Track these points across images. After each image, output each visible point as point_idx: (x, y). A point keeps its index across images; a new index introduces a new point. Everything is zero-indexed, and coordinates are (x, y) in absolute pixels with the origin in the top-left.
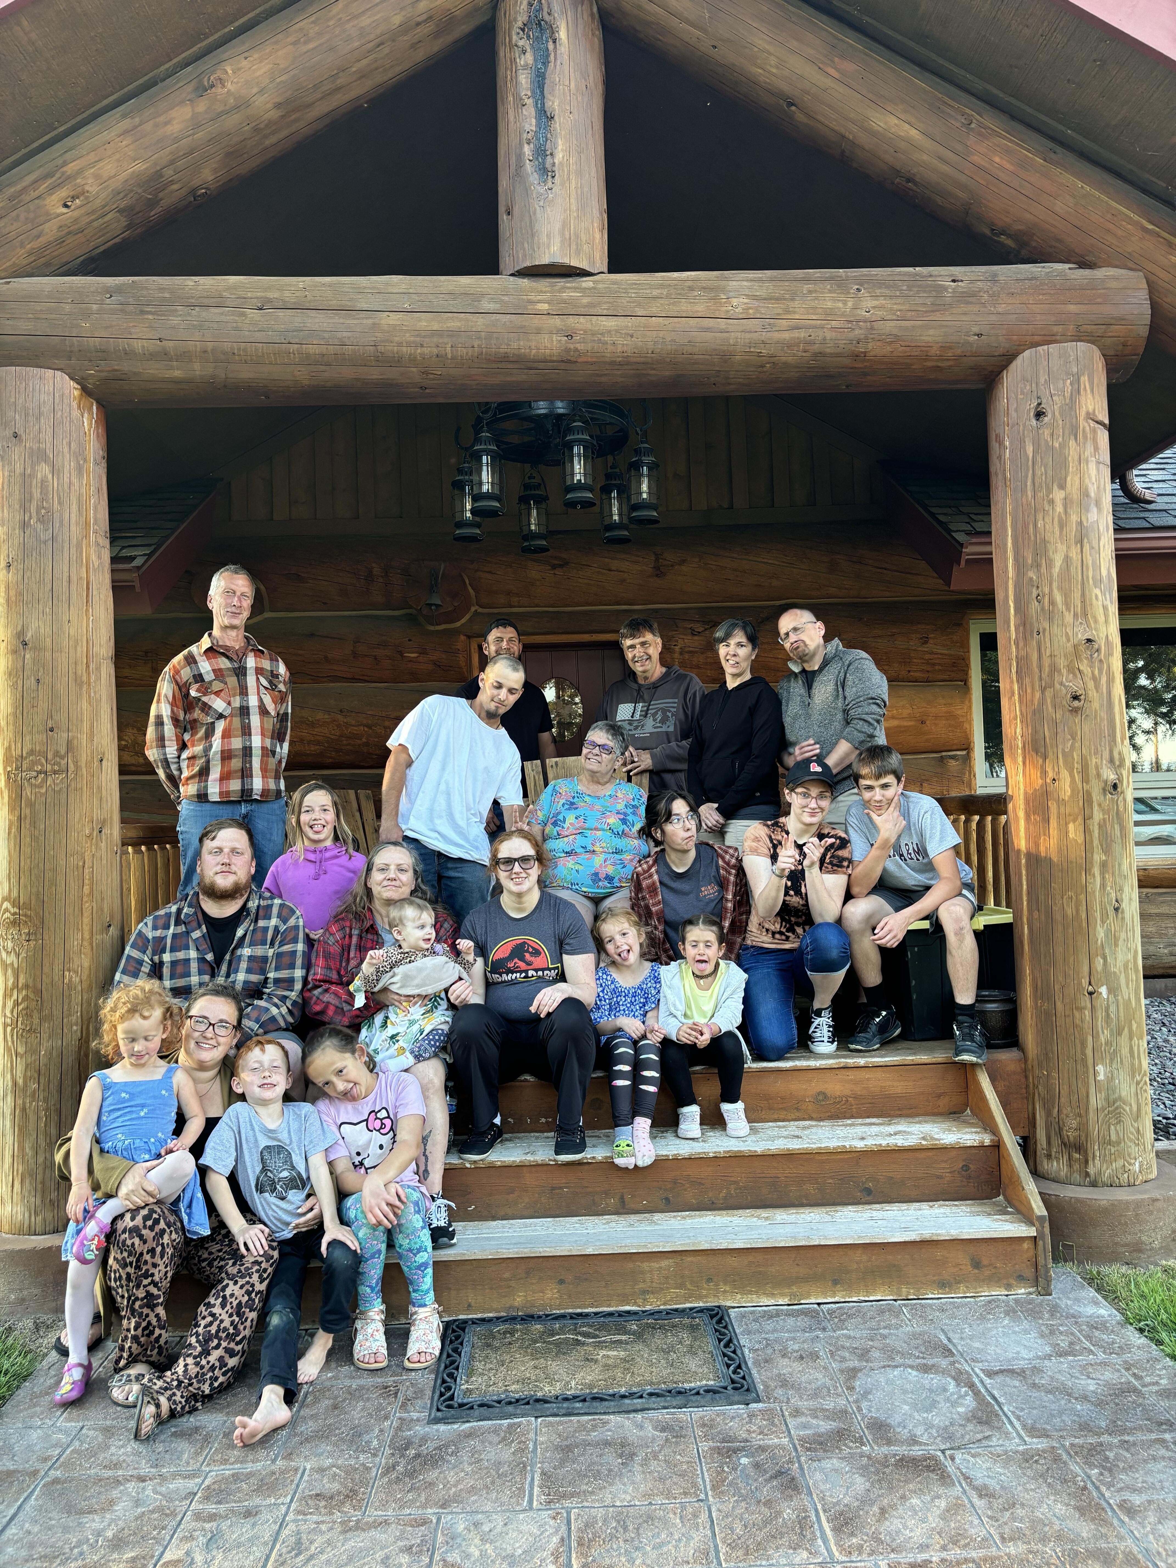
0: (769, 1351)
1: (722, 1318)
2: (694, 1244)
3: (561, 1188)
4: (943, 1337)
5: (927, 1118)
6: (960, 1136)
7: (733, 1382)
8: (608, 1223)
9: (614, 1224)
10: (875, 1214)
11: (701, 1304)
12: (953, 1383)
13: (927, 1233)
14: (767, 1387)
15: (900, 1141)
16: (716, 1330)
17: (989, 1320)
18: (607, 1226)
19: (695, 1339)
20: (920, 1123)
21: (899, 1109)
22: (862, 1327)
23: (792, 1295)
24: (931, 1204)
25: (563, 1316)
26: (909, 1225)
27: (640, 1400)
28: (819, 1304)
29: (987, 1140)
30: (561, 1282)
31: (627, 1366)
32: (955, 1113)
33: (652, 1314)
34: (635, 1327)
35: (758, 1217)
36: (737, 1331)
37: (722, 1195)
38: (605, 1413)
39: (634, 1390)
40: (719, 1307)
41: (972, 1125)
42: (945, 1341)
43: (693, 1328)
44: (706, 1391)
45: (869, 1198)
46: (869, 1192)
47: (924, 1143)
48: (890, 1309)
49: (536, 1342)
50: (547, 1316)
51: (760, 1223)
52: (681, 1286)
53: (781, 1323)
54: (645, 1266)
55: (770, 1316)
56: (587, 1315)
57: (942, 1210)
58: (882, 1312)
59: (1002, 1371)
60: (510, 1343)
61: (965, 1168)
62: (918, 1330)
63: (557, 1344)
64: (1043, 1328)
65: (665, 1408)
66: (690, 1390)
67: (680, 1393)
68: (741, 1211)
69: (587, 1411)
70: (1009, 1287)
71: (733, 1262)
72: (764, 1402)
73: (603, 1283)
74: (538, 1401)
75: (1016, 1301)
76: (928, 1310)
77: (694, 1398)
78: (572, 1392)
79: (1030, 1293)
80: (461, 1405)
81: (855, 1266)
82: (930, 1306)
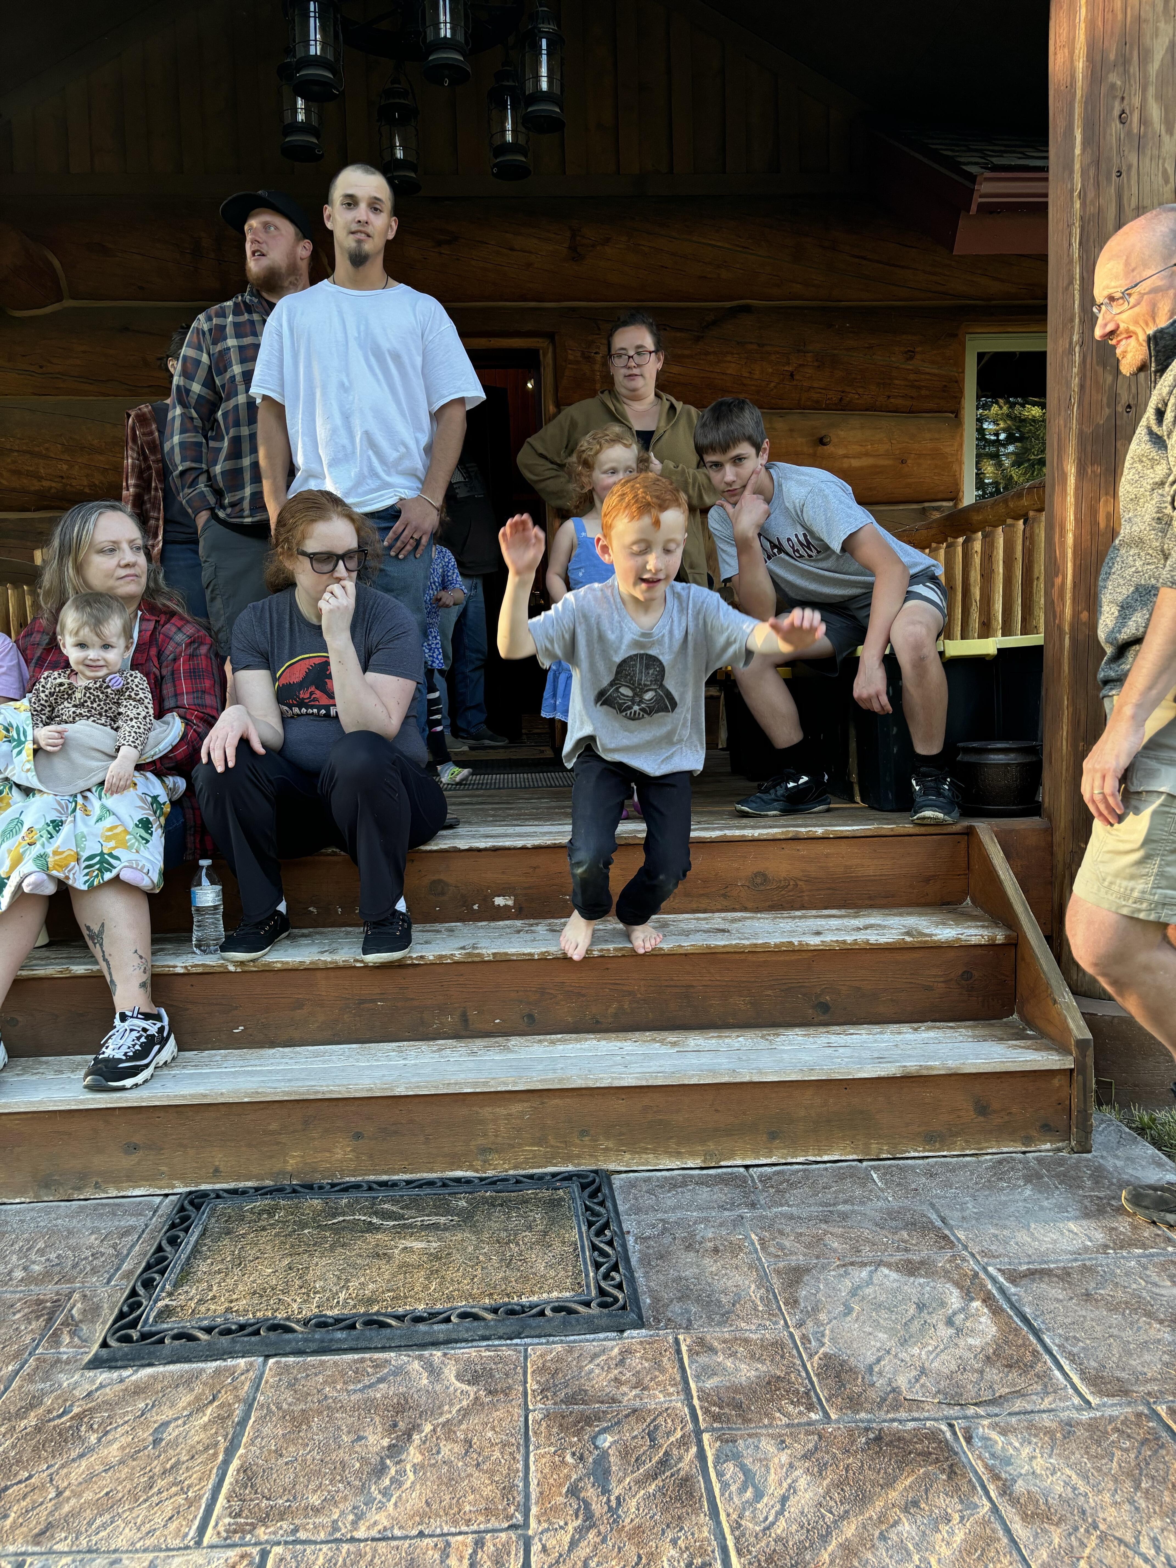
0: (667, 1240)
1: (598, 1190)
2: (561, 1080)
3: (374, 1001)
4: (934, 1217)
5: (910, 910)
6: (960, 930)
7: (602, 1292)
8: (440, 1050)
9: (448, 1051)
10: (833, 1038)
11: (570, 1168)
12: (956, 1292)
13: (912, 1065)
14: (656, 1300)
15: (874, 938)
16: (587, 1208)
17: (1003, 1189)
18: (436, 1055)
19: (552, 1222)
20: (901, 915)
21: (870, 898)
22: (811, 1201)
23: (707, 1155)
24: (915, 1025)
25: (357, 1186)
26: (886, 1054)
27: (443, 1326)
28: (747, 1167)
29: (1000, 937)
30: (358, 1136)
31: (437, 1265)
32: (948, 904)
33: (493, 1182)
34: (463, 1203)
35: (662, 1042)
36: (621, 1208)
37: (611, 1011)
38: (384, 1349)
39: (439, 1307)
40: (596, 1172)
41: (975, 918)
42: (939, 1223)
43: (554, 1204)
44: (555, 1310)
45: (825, 1018)
46: (825, 1008)
47: (908, 939)
48: (852, 1174)
49: (303, 1225)
50: (333, 1185)
51: (664, 1050)
52: (541, 1141)
53: (688, 1195)
54: (486, 1112)
55: (673, 1185)
56: (395, 1184)
57: (932, 1034)
58: (840, 1177)
59: (1031, 1274)
60: (264, 1229)
61: (966, 975)
62: (895, 1204)
63: (336, 1230)
64: (1087, 1202)
65: (485, 1338)
66: (531, 1307)
67: (512, 1312)
68: (637, 1034)
69: (353, 1344)
70: (1028, 1140)
71: (620, 1106)
72: (650, 1327)
73: (422, 1138)
74: (274, 1328)
75: (1039, 1160)
76: (910, 1176)
77: (534, 1322)
78: (336, 1312)
79: (1059, 1150)
80: (144, 1336)
81: (802, 1113)
82: (913, 1168)
